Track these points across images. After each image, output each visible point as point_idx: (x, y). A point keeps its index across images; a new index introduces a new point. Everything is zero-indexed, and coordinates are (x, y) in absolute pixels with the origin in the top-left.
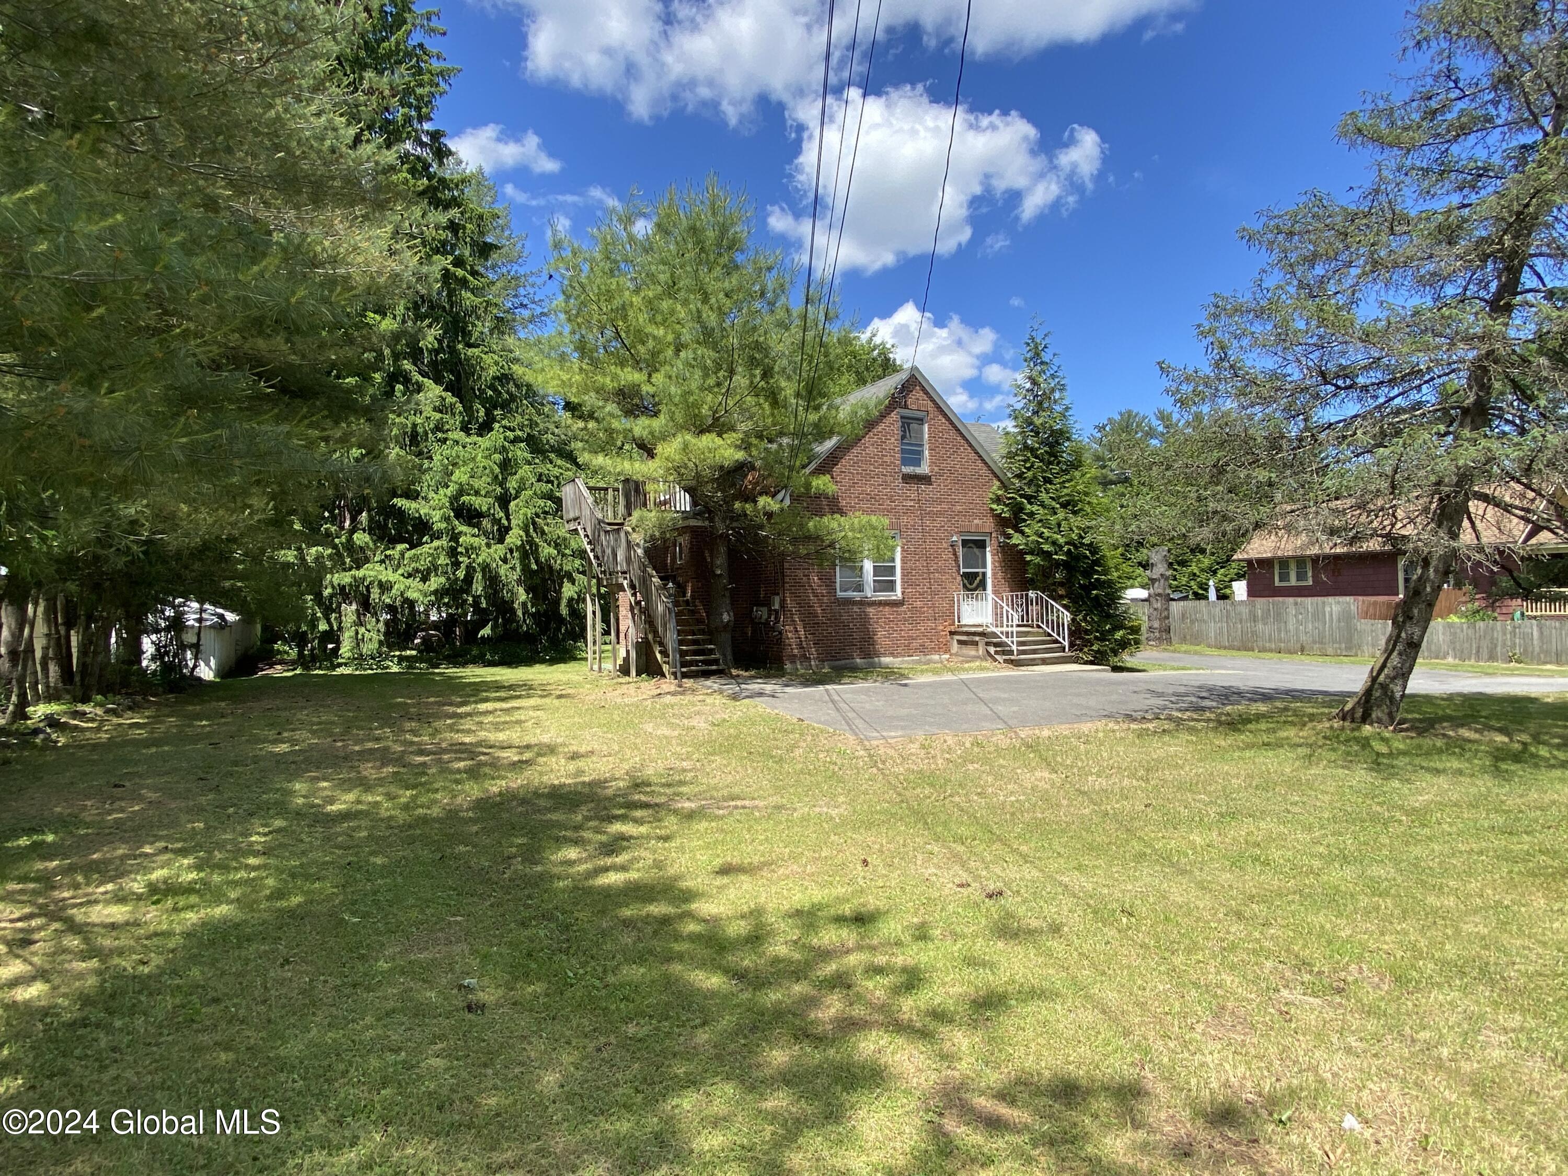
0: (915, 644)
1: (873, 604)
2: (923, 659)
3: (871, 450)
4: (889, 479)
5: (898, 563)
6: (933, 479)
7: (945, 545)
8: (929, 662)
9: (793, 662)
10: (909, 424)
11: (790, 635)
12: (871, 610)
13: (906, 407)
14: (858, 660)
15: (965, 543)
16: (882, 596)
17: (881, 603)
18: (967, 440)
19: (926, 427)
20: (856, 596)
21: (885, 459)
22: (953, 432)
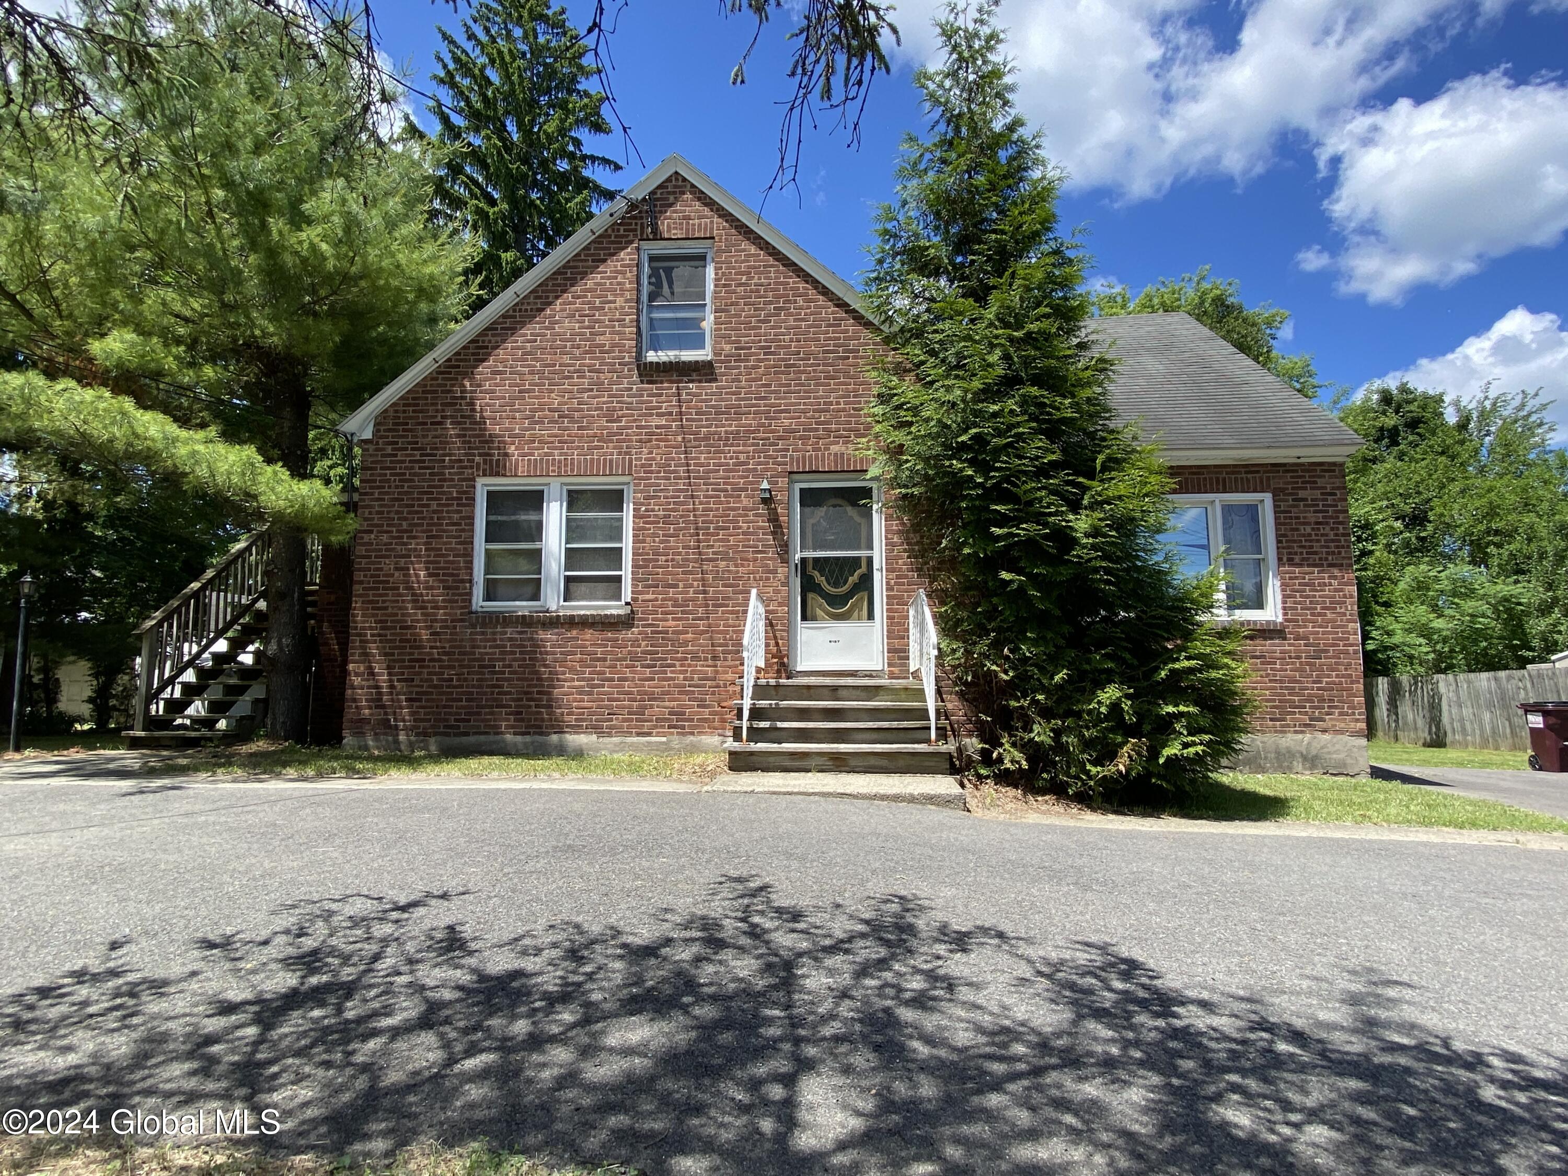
0: (658, 709)
1: (554, 622)
2: (676, 741)
3: (567, 326)
4: (605, 377)
5: (627, 544)
6: (720, 369)
7: (745, 502)
8: (693, 749)
9: (359, 734)
10: (669, 271)
11: (357, 681)
12: (548, 637)
13: (657, 236)
14: (509, 737)
15: (810, 498)
16: (584, 607)
17: (572, 622)
18: (815, 283)
19: (710, 272)
20: (522, 607)
21: (599, 340)
22: (776, 271)
